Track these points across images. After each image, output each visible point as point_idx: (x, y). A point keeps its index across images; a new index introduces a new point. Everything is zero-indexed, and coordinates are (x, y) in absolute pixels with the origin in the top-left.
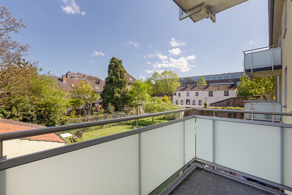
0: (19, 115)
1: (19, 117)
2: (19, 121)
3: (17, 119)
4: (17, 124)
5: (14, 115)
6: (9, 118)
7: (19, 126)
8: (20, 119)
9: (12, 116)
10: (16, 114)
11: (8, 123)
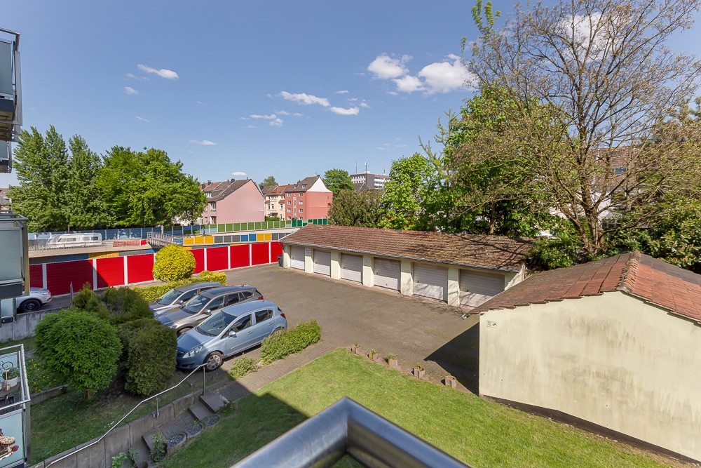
0: (684, 254)
1: (683, 256)
2: (683, 268)
3: (676, 261)
4: (679, 276)
5: (670, 251)
6: (656, 256)
7: (686, 283)
8: (686, 263)
9: (664, 253)
10: (674, 250)
11: (655, 267)
